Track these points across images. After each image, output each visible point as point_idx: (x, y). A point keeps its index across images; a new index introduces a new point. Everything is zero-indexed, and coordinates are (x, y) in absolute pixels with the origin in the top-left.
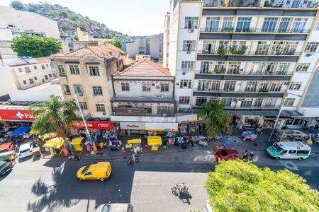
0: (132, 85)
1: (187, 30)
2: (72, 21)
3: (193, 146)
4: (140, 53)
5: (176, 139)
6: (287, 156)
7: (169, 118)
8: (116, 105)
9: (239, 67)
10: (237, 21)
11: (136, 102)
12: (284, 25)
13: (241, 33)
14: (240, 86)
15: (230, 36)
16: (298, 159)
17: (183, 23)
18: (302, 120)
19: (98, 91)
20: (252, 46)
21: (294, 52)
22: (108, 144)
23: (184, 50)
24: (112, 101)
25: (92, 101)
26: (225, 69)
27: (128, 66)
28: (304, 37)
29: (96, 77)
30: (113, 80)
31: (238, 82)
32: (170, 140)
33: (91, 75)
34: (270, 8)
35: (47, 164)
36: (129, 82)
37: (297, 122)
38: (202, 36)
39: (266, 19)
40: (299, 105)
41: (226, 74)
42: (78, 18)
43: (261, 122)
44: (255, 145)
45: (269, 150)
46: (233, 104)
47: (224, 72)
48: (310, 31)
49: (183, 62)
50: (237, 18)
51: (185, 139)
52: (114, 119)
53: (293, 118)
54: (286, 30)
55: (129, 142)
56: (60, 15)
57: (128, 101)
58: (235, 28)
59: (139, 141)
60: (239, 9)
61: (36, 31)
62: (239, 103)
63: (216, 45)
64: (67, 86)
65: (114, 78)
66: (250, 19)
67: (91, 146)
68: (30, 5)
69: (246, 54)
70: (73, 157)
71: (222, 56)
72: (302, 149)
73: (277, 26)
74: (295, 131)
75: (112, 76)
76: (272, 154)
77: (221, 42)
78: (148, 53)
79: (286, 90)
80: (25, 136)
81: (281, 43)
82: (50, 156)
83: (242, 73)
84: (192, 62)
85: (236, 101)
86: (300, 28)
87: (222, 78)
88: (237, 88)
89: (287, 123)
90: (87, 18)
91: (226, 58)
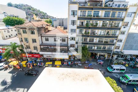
0: (50, 38)
1: (72, 16)
2: (33, 12)
3: (75, 66)
4: (59, 25)
5: (68, 63)
6: (115, 71)
7: (65, 53)
8: (42, 47)
9: (95, 32)
10: (93, 12)
11: (50, 46)
12: (113, 14)
13: (95, 17)
14: (96, 40)
15: (91, 19)
16: (120, 73)
17: (71, 13)
18: (124, 56)
19: (34, 41)
20: (100, 23)
21: (118, 26)
22: (38, 64)
23: (71, 24)
24: (40, 45)
25: (32, 45)
26: (89, 33)
27: (50, 31)
28: (122, 20)
29: (34, 35)
30: (42, 36)
31: (95, 38)
32: (65, 63)
33: (31, 34)
34: (107, 7)
35: (10, 72)
36: (48, 37)
37: (122, 56)
38: (79, 18)
39: (105, 12)
40: (122, 49)
41: (90, 35)
42: (35, 10)
43: (106, 56)
44: (103, 66)
45: (108, 68)
46: (93, 48)
47: (89, 34)
48: (124, 17)
49: (71, 29)
50: (93, 11)
51: (72, 63)
52: (41, 53)
53: (121, 55)
54: (114, 16)
55: (47, 63)
56: (28, 9)
57: (47, 46)
58: (93, 15)
59: (51, 63)
60: (94, 8)
61: (15, 15)
62: (96, 48)
63: (85, 22)
64: (22, 39)
65: (42, 35)
66: (99, 12)
67: (30, 65)
68: (15, 4)
69: (98, 26)
70: (21, 69)
71: (87, 27)
72: (122, 68)
73: (110, 15)
74: (120, 60)
75: (41, 35)
76: (109, 70)
77: (87, 21)
78: (63, 26)
79: (116, 42)
80: (2, 60)
81: (113, 22)
82: (12, 69)
83: (96, 34)
84: (75, 29)
85: (94, 46)
86: (121, 16)
87: (88, 36)
88: (95, 41)
89: (118, 57)
90: (39, 10)
91: (90, 28)
